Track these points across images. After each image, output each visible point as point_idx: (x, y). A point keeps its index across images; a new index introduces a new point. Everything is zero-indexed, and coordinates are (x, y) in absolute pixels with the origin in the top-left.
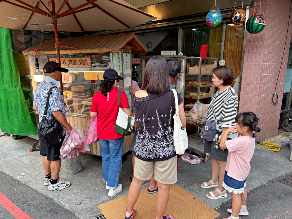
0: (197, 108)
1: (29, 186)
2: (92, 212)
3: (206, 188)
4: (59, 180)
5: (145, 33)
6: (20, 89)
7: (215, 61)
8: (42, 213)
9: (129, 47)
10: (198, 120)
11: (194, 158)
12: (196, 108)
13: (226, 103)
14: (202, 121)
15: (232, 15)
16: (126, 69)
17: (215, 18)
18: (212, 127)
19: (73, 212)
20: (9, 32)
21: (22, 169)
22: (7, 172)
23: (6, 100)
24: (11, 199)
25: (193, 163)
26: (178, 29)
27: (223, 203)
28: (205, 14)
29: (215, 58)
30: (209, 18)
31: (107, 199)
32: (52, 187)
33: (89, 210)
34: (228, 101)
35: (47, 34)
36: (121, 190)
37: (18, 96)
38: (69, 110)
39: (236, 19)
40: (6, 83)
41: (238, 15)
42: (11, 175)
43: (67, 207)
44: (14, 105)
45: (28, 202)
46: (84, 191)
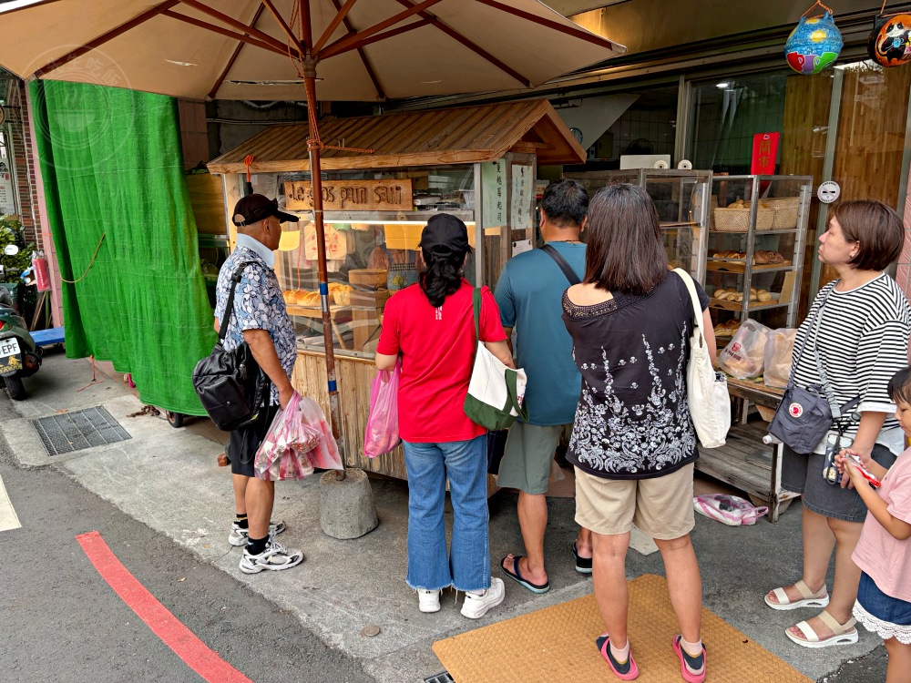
0: (748, 341)
1: (222, 568)
2: (416, 665)
3: (784, 609)
4: (270, 544)
5: (566, 100)
6: (197, 276)
7: (804, 188)
8: (265, 655)
9: (529, 145)
10: (750, 382)
11: (735, 506)
12: (744, 342)
13: (874, 327)
14: (766, 384)
15: (876, 34)
16: (517, 216)
17: (820, 44)
18: (816, 407)
19: (358, 659)
20: (170, 106)
21: (200, 515)
22: (156, 523)
23: (157, 310)
24: (172, 607)
25: (731, 522)
26: (677, 83)
27: (845, 663)
28: (785, 31)
29: (805, 178)
30: (796, 46)
31: (459, 625)
32: (251, 563)
33: (405, 656)
34: (882, 322)
35: (264, 110)
36: (502, 599)
37: (191, 297)
38: (341, 342)
39: (889, 48)
40: (160, 258)
41: (896, 33)
42: (168, 535)
43: (338, 641)
44: (177, 323)
45: (221, 619)
46: (385, 595)
